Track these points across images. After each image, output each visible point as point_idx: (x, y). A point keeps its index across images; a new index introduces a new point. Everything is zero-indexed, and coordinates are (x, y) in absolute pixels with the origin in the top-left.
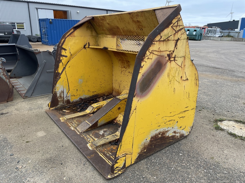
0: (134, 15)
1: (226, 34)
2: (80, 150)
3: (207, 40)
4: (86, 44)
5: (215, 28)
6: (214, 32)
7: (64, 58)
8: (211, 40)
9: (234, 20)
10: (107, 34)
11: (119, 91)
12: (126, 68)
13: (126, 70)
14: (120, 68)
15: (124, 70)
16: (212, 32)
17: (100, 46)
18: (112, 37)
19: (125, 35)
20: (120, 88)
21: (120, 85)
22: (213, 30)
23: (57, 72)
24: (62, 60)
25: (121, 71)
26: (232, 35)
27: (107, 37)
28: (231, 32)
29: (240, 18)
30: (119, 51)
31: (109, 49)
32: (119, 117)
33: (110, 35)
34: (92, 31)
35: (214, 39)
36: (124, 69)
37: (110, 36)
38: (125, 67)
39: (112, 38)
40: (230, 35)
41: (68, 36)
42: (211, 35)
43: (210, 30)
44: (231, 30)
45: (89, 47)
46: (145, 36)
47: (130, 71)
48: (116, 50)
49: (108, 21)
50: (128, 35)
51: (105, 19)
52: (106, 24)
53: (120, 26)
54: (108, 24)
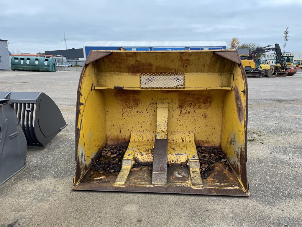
1: (74, 64)
3: (61, 71)
4: (92, 84)
5: (61, 57)
7: (82, 106)
8: (66, 71)
9: (74, 48)
10: (120, 72)
11: (120, 136)
12: (131, 108)
13: (130, 110)
14: (121, 110)
15: (128, 110)
17: (106, 86)
18: (131, 75)
20: (122, 133)
21: (122, 130)
22: (59, 60)
24: (80, 110)
25: (122, 113)
26: (80, 65)
27: (120, 75)
28: (78, 62)
29: (84, 47)
33: (126, 72)
36: (128, 109)
37: (127, 74)
40: (78, 65)
41: (83, 77)
43: (56, 59)
44: (77, 59)
46: (186, 72)
47: (140, 110)
48: (139, 88)
49: (138, 58)
50: (160, 72)
51: (134, 56)
52: (132, 61)
53: (156, 63)
54: (137, 61)
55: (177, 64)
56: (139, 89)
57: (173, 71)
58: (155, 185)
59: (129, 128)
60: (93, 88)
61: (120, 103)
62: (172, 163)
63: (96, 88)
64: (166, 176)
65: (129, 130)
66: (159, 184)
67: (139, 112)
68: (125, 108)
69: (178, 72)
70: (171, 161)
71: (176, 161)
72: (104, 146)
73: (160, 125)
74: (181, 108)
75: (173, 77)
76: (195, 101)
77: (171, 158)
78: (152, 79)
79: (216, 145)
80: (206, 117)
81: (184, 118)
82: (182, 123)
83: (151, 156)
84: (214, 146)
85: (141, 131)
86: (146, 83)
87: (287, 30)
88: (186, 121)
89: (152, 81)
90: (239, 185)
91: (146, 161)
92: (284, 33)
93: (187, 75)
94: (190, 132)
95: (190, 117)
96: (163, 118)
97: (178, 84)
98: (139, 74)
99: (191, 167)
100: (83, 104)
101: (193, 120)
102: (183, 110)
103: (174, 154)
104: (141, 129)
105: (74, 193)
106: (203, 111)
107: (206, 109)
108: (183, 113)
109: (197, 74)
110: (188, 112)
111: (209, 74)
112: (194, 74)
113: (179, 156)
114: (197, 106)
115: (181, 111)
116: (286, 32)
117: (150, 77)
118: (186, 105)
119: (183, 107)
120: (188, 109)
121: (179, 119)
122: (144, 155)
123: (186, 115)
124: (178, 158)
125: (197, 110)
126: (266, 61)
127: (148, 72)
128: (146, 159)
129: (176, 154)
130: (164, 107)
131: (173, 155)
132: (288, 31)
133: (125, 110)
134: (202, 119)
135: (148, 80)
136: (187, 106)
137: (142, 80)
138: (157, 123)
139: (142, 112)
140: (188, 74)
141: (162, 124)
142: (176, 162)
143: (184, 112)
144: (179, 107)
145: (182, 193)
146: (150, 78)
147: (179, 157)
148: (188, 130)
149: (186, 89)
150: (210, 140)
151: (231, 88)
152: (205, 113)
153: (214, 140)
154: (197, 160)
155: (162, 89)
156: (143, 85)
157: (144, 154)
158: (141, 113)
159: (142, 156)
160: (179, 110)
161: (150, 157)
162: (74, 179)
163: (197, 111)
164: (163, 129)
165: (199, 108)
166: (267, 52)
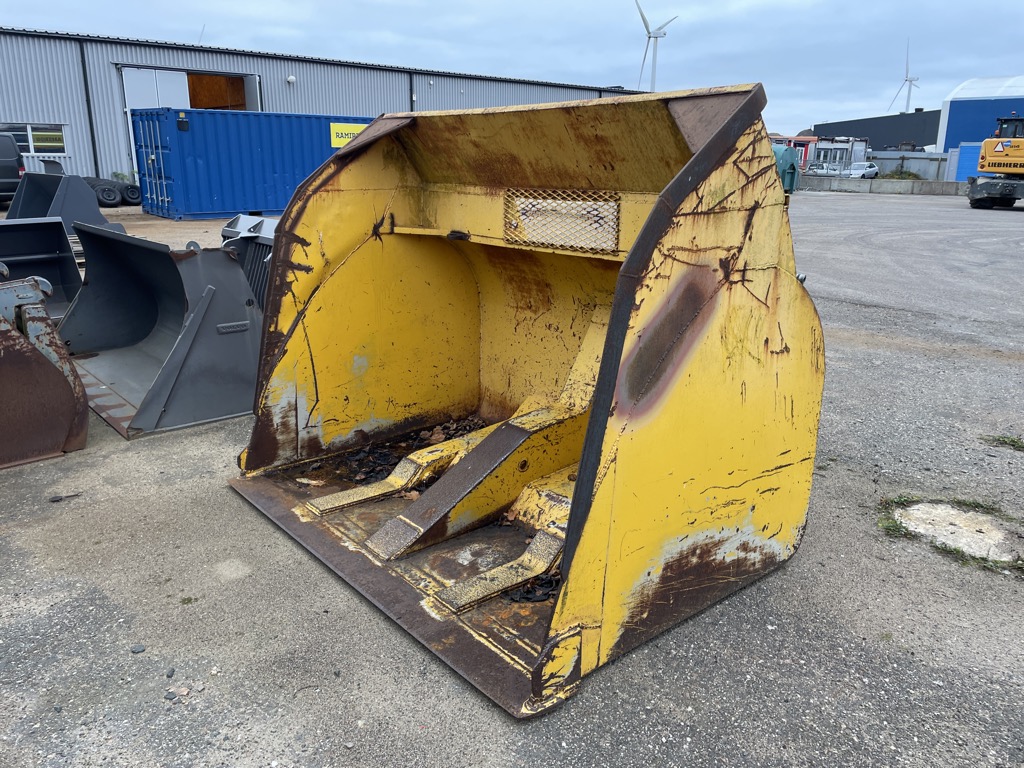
0: (586, 116)
2: (398, 622)
4: (383, 218)
5: (848, 142)
6: (841, 158)
7: (300, 274)
8: (833, 191)
9: (922, 110)
10: (464, 184)
11: (508, 399)
12: (535, 312)
13: (534, 316)
14: (512, 312)
15: (528, 318)
16: (835, 158)
17: (436, 228)
18: (486, 194)
19: (539, 187)
20: (511, 388)
21: (512, 378)
22: (839, 152)
23: (272, 329)
24: (291, 283)
25: (514, 322)
26: (913, 170)
27: (465, 193)
28: (908, 159)
30: (517, 247)
31: (474, 239)
32: (525, 498)
33: (477, 185)
34: (402, 170)
35: (845, 187)
36: (528, 314)
37: (478, 190)
38: (534, 308)
39: (489, 199)
41: (315, 192)
42: (833, 172)
44: (909, 147)
45: (392, 232)
46: (623, 190)
47: (554, 323)
48: (501, 241)
49: (474, 135)
50: (550, 187)
51: (462, 129)
52: (465, 146)
53: (522, 153)
54: (476, 145)
55: (576, 159)
56: (502, 244)
57: (584, 184)
59: (528, 378)
60: (385, 228)
61: (509, 287)
64: (411, 538)
65: (529, 383)
66: (376, 550)
67: (552, 329)
68: (522, 308)
69: (600, 189)
70: (522, 513)
73: (575, 386)
75: (584, 206)
77: (526, 503)
85: (554, 394)
93: (628, 203)
98: (502, 193)
100: (307, 269)
103: (544, 494)
104: (555, 389)
113: (553, 503)
117: (527, 203)
124: (546, 509)
127: (522, 187)
131: (540, 495)
133: (521, 315)
138: (570, 377)
139: (560, 330)
140: (631, 197)
141: (581, 384)
142: (532, 522)
146: (527, 209)
147: (551, 507)
154: (562, 529)
155: (555, 252)
158: (558, 333)
162: (239, 459)
164: (577, 403)
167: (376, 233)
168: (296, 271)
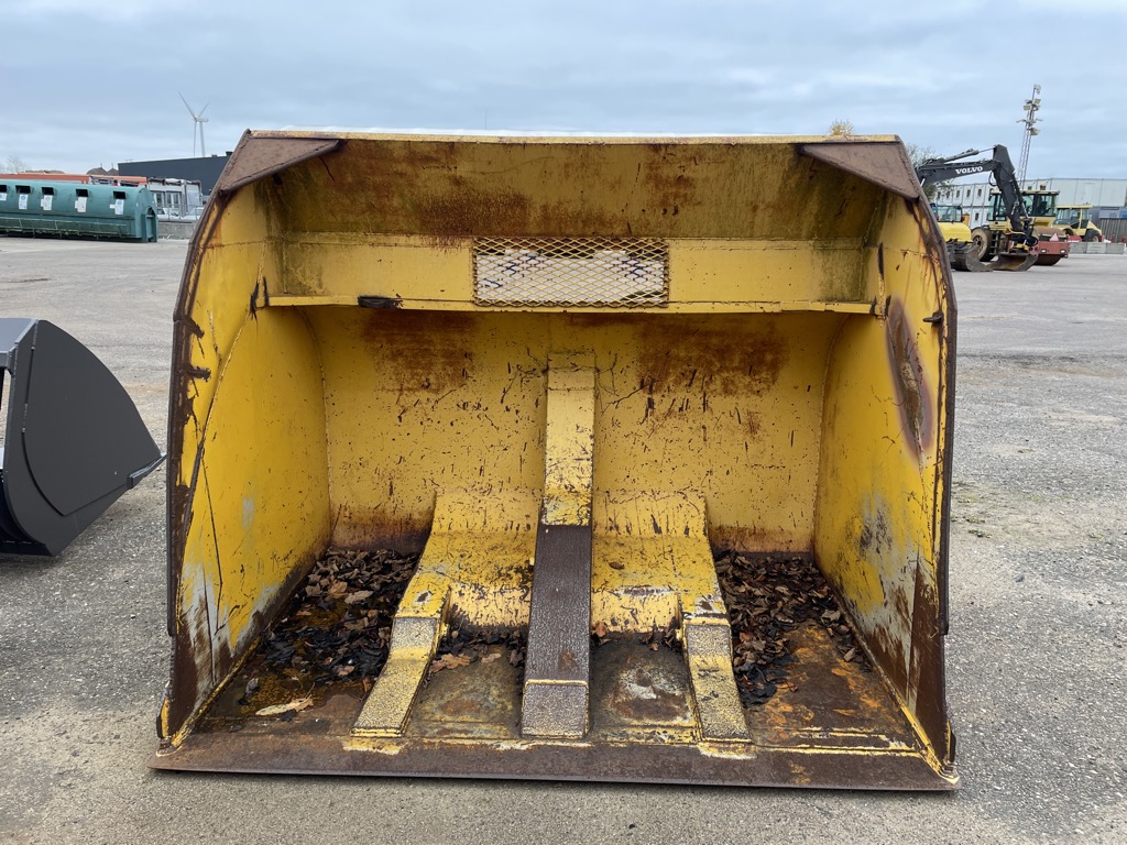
0: (679, 155)
4: (257, 285)
5: (179, 184)
6: (177, 202)
7: (200, 382)
10: (386, 232)
11: (388, 511)
12: (436, 391)
13: (433, 397)
14: (393, 397)
15: (424, 400)
16: (170, 202)
17: (322, 295)
18: (433, 246)
19: (540, 235)
20: (396, 496)
21: (395, 482)
22: (172, 195)
23: (178, 484)
24: (192, 399)
25: (396, 411)
27: (385, 245)
31: (407, 305)
33: (412, 234)
36: (423, 395)
37: (416, 240)
38: (433, 387)
39: (439, 252)
41: (204, 249)
42: (175, 217)
45: (267, 304)
46: (673, 236)
47: (472, 399)
48: (469, 304)
49: (463, 170)
50: (562, 235)
51: (443, 160)
52: (433, 183)
53: (541, 194)
54: (457, 182)
55: (634, 200)
56: (470, 308)
57: (618, 231)
58: (537, 743)
59: (428, 476)
60: (260, 302)
61: (389, 366)
62: (612, 629)
63: (274, 301)
64: (583, 698)
65: (429, 482)
66: (552, 733)
67: (470, 408)
68: (409, 389)
69: (640, 236)
70: (609, 623)
71: (627, 622)
72: (317, 554)
73: (562, 465)
74: (651, 392)
75: (616, 255)
76: (711, 363)
77: (606, 610)
78: (525, 265)
79: (793, 548)
80: (753, 428)
81: (661, 433)
82: (656, 454)
83: (522, 599)
84: (785, 550)
85: (477, 486)
86: (500, 283)
87: (1037, 96)
88: (669, 446)
89: (525, 272)
90: (908, 736)
91: (499, 621)
92: (1025, 108)
93: (679, 250)
94: (687, 492)
95: (686, 428)
96: (573, 434)
97: (641, 288)
98: (467, 243)
99: (696, 652)
100: (205, 374)
101: (698, 442)
102: (656, 398)
103: (621, 592)
104: (480, 479)
105: (160, 784)
106: (745, 402)
107: (754, 397)
108: (657, 413)
109: (721, 243)
110: (681, 409)
111: (773, 244)
112: (710, 244)
113: (642, 598)
114: (717, 384)
115: (651, 403)
116: (1030, 102)
117: (517, 255)
118: (672, 378)
119: (659, 389)
120: (681, 395)
121: (642, 439)
122: (490, 597)
123: (671, 421)
124: (638, 606)
125: (718, 398)
126: (959, 212)
127: (507, 235)
128: (498, 614)
129: (626, 592)
130: (578, 386)
131: (617, 595)
132: (1038, 101)
133: (408, 399)
134: (740, 436)
135: (508, 268)
136: (677, 383)
137: (483, 269)
138: (548, 457)
139: (484, 407)
140: (682, 243)
141: (569, 460)
142: (629, 627)
143: (662, 406)
144: (642, 387)
145: (659, 781)
146: (517, 262)
147: (642, 603)
148: (680, 484)
149: (672, 309)
150: (771, 524)
151: (870, 306)
152: (749, 413)
153: (788, 526)
154: (720, 616)
155: (569, 310)
156: (484, 290)
157: (491, 591)
158: (481, 411)
159: (482, 601)
160: (640, 399)
161: (518, 607)
162: (159, 721)
163: (719, 403)
164: (575, 482)
165: (726, 392)
166: (962, 174)
167: (253, 309)
168: (196, 380)
